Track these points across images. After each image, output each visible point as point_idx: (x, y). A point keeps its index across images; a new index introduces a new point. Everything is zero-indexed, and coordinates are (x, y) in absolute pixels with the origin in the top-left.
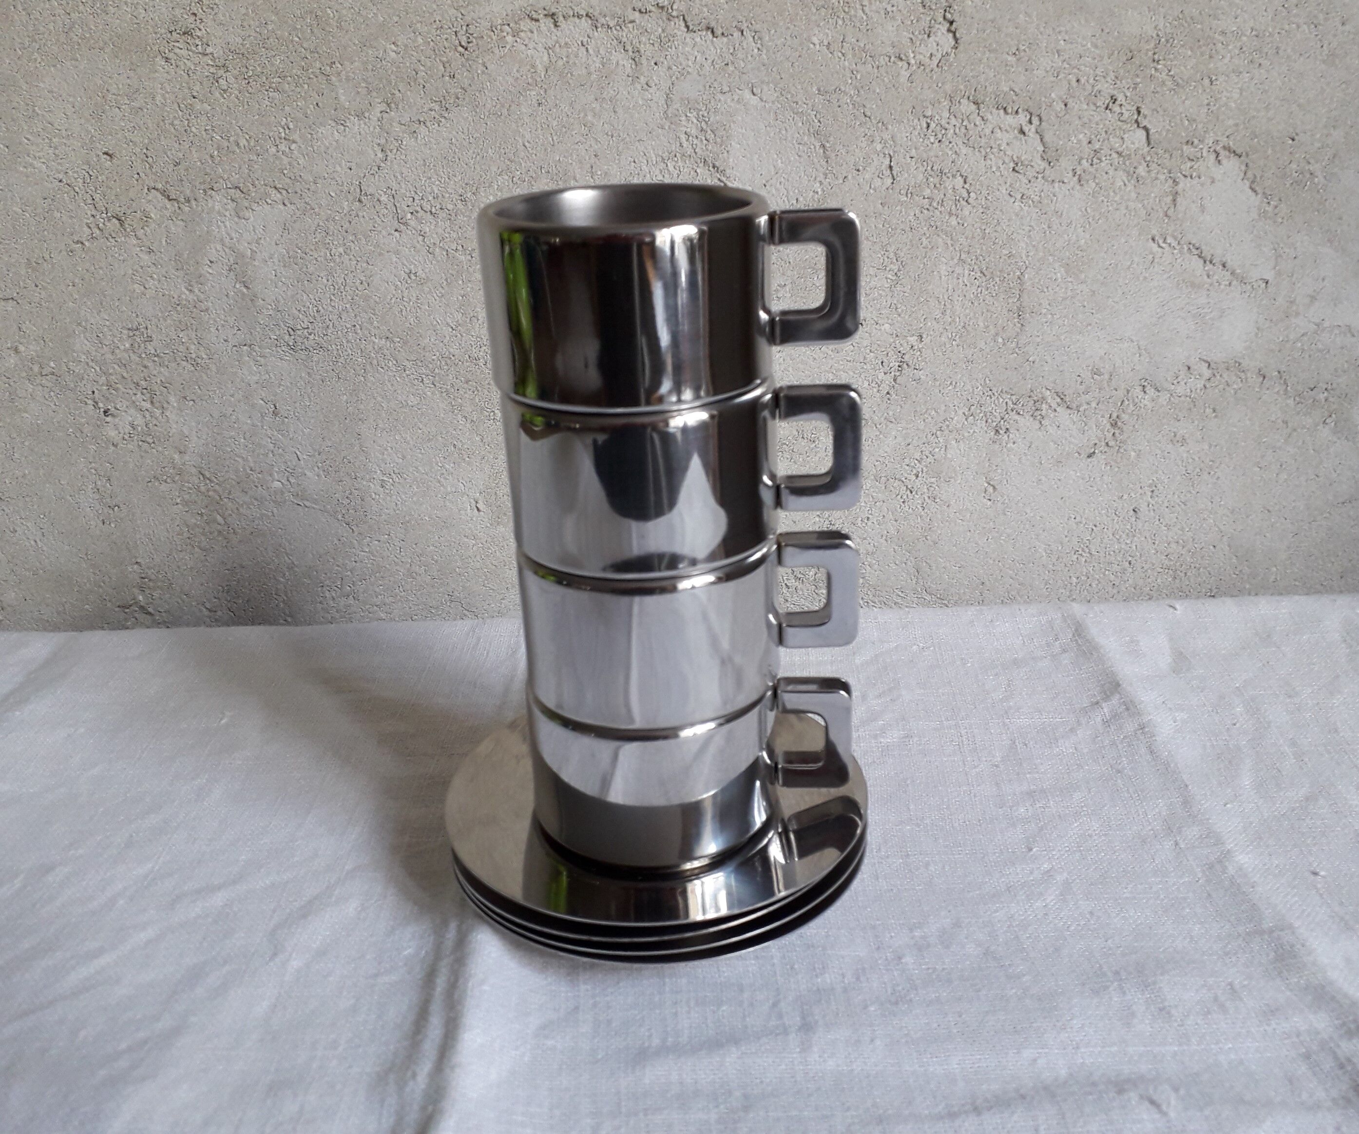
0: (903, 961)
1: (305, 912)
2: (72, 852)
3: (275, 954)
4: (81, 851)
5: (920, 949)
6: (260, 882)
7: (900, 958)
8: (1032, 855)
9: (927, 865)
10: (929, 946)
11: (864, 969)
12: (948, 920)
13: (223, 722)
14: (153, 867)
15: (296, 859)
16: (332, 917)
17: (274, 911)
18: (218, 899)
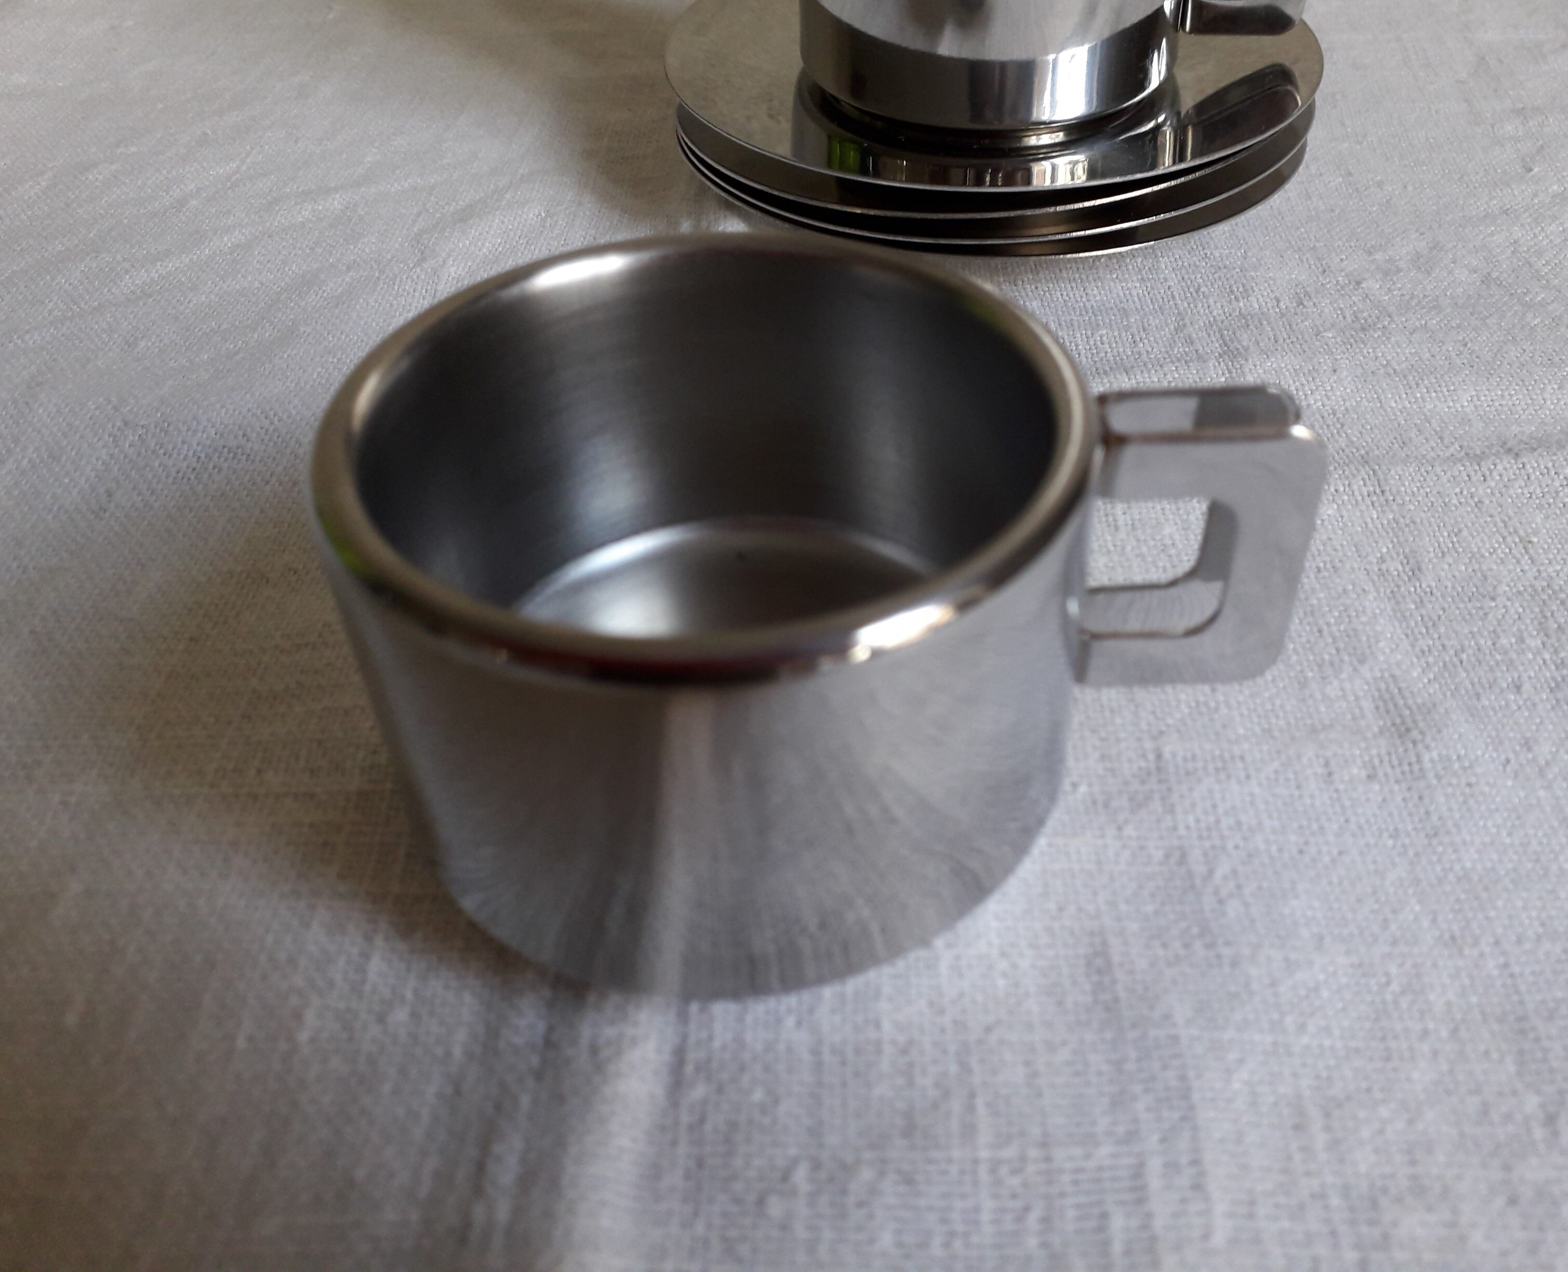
0: (1363, 285)
1: (465, 216)
2: (122, 150)
3: (423, 259)
4: (133, 149)
5: (1386, 274)
6: (396, 185)
7: (1358, 283)
8: (1532, 176)
9: (1380, 185)
10: (1399, 270)
11: (1307, 294)
12: (1424, 243)
13: (331, 16)
14: (238, 167)
15: (445, 161)
16: (503, 222)
17: (419, 214)
18: (336, 203)
